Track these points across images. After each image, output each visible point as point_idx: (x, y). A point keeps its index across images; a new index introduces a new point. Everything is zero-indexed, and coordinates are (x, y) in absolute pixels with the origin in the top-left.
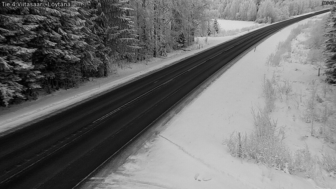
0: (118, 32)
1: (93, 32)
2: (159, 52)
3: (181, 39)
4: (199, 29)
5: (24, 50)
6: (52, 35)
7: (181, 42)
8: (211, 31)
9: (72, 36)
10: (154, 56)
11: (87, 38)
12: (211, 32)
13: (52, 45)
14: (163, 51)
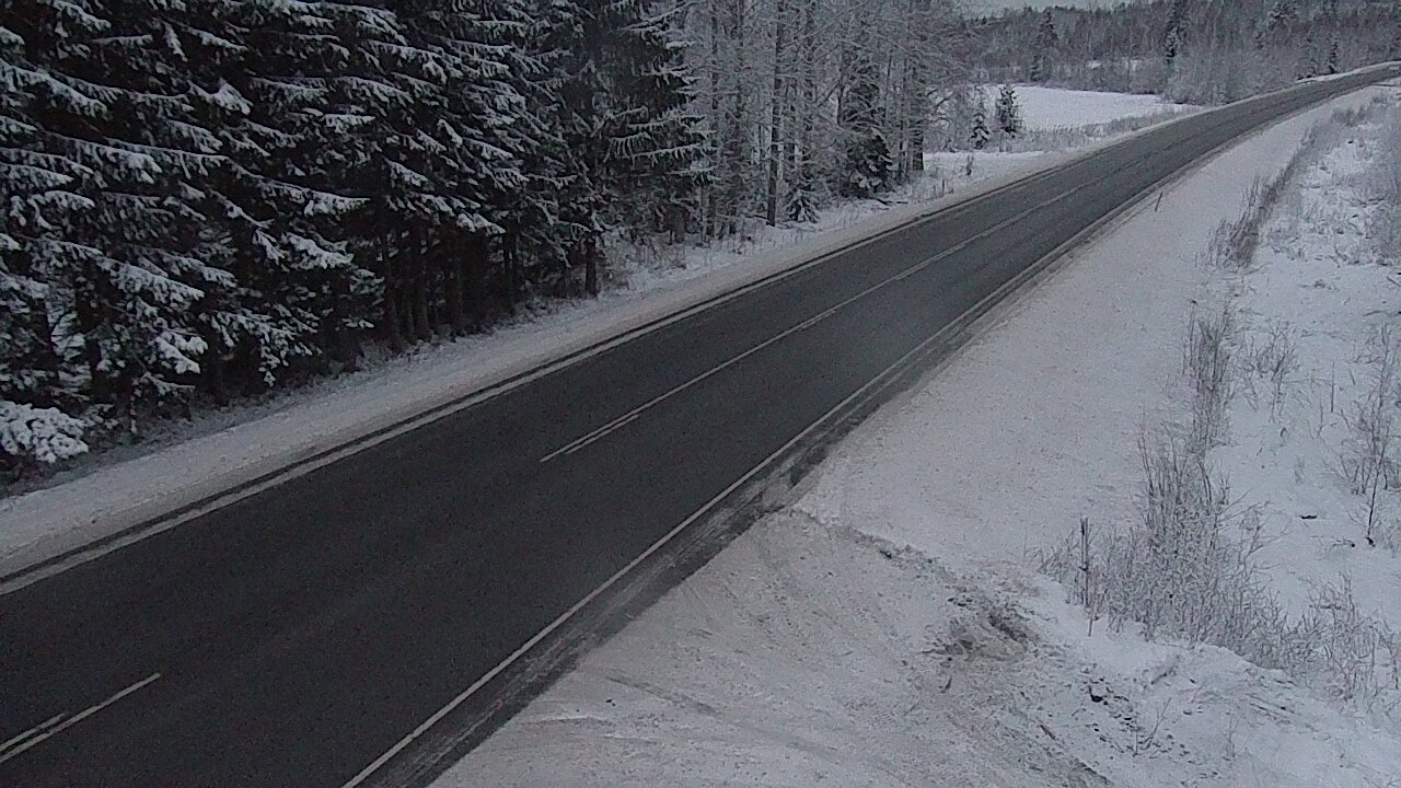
0: (643, 130)
1: (552, 130)
2: (789, 205)
3: (875, 158)
4: (943, 122)
5: (326, 202)
6: (414, 145)
7: (874, 169)
8: (989, 130)
9: (484, 150)
10: (767, 224)
11: (529, 152)
12: (987, 133)
13: (414, 182)
14: (804, 205)
